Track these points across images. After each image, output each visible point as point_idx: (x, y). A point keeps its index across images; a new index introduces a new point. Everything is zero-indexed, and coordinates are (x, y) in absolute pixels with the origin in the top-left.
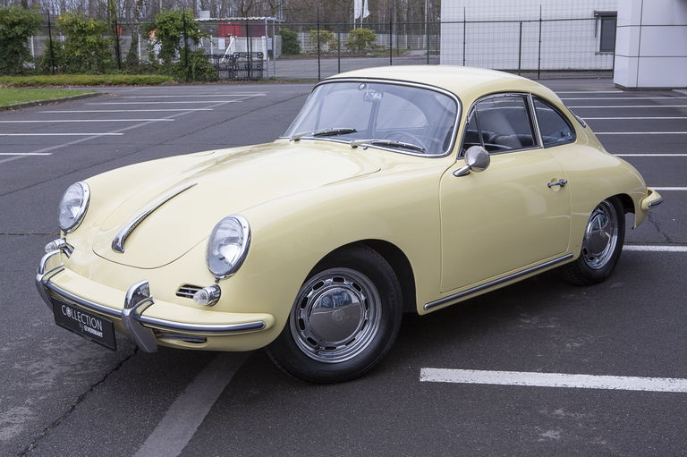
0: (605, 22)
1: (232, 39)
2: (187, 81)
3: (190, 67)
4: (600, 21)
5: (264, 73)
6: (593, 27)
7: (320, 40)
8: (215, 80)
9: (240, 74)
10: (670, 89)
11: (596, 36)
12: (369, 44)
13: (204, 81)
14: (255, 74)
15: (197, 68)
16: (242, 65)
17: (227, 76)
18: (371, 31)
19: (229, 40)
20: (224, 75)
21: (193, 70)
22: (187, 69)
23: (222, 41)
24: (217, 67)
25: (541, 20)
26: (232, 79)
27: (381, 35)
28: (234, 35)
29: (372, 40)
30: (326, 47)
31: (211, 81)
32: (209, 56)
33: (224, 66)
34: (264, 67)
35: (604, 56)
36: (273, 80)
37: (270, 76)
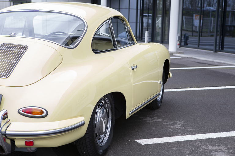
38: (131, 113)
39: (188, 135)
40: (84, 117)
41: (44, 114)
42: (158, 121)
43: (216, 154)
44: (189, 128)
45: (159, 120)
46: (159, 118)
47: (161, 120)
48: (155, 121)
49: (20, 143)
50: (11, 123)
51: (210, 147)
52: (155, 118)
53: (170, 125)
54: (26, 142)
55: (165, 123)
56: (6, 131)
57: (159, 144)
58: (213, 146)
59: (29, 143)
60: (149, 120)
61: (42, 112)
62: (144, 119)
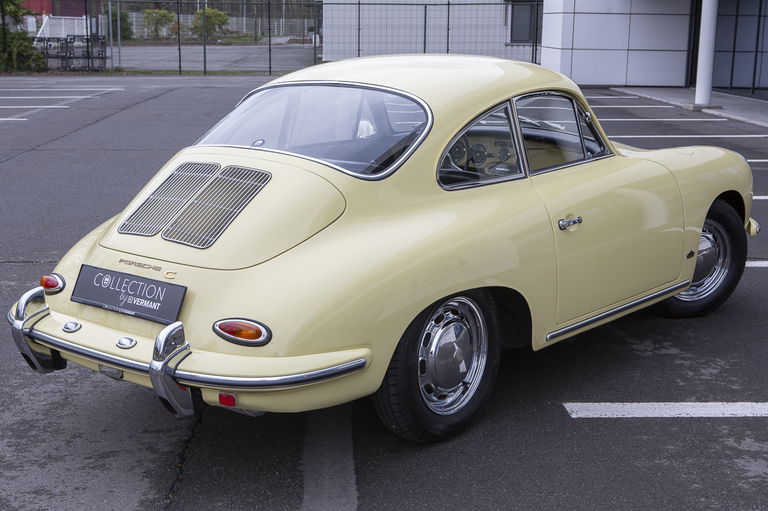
0: (516, 8)
1: (45, 18)
2: (6, 71)
3: (10, 54)
4: (510, 7)
5: (108, 61)
6: (503, 13)
7: (159, 22)
8: (43, 70)
9: (76, 64)
10: (607, 88)
11: (506, 24)
12: (220, 27)
13: (29, 71)
14: (97, 63)
15: (19, 54)
16: (79, 52)
17: (60, 65)
18: (222, 13)
19: (42, 20)
20: (53, 63)
21: (14, 57)
22: (6, 55)
23: (31, 21)
24: (45, 54)
25: (449, 4)
26: (66, 70)
27: (235, 19)
28: (48, 13)
29: (223, 23)
30: (164, 32)
31: (38, 71)
32: (33, 39)
33: (54, 52)
34: (108, 54)
35: (515, 48)
36: (118, 71)
37: (115, 65)
38: (552, 337)
39: (715, 400)
40: (370, 348)
41: (261, 339)
42: (666, 355)
43: (747, 464)
44: (733, 383)
45: (674, 351)
46: (675, 346)
47: (678, 351)
48: (658, 352)
49: (211, 397)
50: (191, 353)
51: (748, 444)
52: (665, 344)
53: (690, 368)
54: (220, 396)
55: (680, 362)
56: (176, 369)
57: (617, 420)
58: (757, 439)
59: (227, 399)
60: (645, 348)
61: (259, 334)
62: (635, 347)
